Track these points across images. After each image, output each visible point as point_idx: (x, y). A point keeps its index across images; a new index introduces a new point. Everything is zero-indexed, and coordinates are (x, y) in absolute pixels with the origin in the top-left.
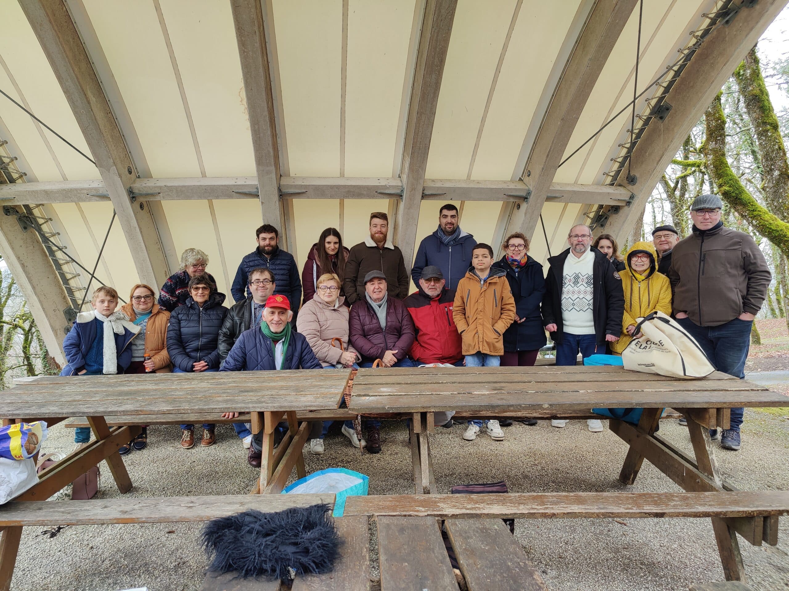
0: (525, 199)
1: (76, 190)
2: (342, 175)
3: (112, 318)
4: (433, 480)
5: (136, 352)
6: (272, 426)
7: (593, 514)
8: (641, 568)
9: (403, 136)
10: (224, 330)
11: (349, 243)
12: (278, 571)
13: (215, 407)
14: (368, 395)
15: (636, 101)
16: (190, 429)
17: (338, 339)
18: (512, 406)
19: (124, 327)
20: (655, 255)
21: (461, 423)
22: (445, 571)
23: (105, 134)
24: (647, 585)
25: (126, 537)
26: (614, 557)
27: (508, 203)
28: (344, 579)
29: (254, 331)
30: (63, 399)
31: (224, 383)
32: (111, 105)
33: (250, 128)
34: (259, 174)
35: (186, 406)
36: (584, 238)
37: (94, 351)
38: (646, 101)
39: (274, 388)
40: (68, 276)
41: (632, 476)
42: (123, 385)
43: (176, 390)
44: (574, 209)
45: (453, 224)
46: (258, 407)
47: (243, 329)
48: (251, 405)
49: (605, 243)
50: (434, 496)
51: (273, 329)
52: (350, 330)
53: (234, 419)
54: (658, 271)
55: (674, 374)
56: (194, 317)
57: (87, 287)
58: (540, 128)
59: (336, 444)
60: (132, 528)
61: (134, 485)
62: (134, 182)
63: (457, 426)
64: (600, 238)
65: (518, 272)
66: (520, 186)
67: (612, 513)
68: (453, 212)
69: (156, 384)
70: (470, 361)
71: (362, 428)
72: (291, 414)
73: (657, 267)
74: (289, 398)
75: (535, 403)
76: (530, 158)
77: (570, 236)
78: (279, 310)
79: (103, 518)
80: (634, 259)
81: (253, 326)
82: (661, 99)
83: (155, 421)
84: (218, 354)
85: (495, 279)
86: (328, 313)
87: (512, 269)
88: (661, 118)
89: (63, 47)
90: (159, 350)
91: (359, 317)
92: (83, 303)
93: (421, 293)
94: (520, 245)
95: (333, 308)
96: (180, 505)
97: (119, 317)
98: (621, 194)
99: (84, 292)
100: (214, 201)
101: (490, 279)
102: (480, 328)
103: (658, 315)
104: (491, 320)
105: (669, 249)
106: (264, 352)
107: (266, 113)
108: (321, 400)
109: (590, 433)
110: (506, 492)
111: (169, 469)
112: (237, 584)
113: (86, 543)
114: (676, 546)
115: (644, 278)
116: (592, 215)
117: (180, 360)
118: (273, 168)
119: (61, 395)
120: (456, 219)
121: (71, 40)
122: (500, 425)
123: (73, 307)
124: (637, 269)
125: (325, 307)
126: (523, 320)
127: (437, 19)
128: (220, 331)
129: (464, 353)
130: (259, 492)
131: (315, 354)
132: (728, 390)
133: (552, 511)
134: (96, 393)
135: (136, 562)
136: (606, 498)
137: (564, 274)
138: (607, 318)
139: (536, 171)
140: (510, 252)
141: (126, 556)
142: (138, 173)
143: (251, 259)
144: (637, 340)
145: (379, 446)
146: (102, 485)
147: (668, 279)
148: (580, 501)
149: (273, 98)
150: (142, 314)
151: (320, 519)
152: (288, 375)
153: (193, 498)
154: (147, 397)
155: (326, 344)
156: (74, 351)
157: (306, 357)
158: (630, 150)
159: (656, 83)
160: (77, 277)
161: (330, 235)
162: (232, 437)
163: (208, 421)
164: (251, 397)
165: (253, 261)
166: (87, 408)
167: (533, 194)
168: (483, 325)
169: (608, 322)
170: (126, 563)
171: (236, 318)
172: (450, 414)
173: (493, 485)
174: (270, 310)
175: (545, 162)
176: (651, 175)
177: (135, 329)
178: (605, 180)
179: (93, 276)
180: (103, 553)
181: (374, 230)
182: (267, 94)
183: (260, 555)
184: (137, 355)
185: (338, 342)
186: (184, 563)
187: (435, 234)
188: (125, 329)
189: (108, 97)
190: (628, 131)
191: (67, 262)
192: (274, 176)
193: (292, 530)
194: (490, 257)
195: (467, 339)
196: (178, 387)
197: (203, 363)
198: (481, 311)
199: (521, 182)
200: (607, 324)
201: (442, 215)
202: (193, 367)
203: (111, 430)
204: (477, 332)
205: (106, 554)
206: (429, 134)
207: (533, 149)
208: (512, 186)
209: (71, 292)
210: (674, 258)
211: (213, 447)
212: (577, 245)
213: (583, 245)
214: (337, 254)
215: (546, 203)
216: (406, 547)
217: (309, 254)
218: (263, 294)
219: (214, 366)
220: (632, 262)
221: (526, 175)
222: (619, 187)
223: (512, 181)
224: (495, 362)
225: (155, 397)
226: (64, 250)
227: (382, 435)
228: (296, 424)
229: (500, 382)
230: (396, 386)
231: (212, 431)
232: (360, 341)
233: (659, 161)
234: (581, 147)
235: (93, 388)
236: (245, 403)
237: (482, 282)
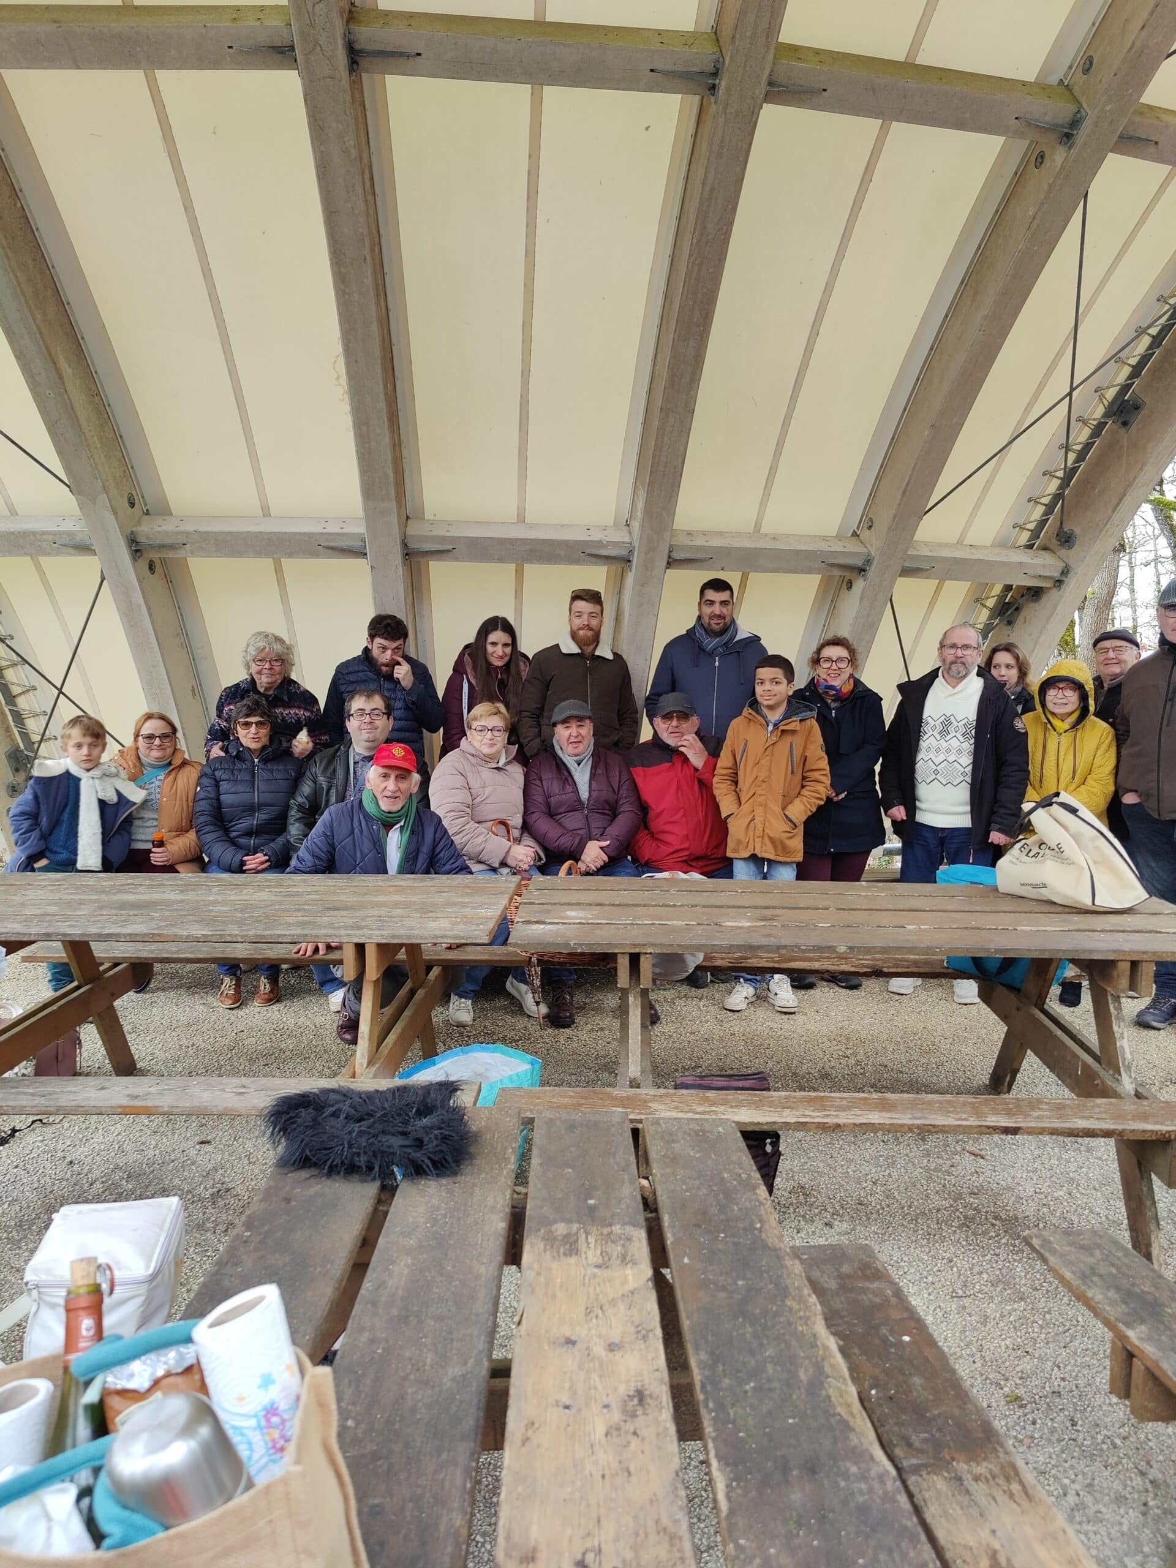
0: (861, 570)
1: (34, 533)
2: (521, 519)
3: (95, 773)
4: (649, 1068)
5: (141, 830)
6: (378, 967)
7: (902, 1126)
8: (993, 1225)
9: (636, 449)
10: (300, 799)
11: (530, 646)
12: (377, 1168)
13: (283, 933)
14: (544, 923)
15: (1075, 394)
16: (235, 975)
17: (503, 823)
18: (785, 947)
19: (117, 791)
20: (1090, 687)
21: (723, 982)
22: (626, 1181)
23: (88, 436)
24: (997, 1251)
25: (128, 1147)
26: (952, 1206)
27: (831, 578)
28: (474, 1185)
29: (349, 806)
30: (28, 912)
31: (298, 894)
32: (100, 380)
33: (351, 429)
34: (367, 515)
35: (234, 930)
36: (967, 652)
37: (64, 827)
38: (1096, 391)
39: (380, 905)
40: (16, 690)
41: (1008, 1079)
42: (125, 892)
43: (215, 902)
44: (957, 592)
45: (724, 618)
46: (355, 936)
47: (333, 799)
48: (343, 932)
49: (1003, 658)
50: (644, 1092)
51: (385, 805)
52: (525, 806)
53: (317, 957)
54: (1096, 714)
55: (1077, 902)
56: (244, 776)
57: (49, 712)
58: (893, 438)
59: (495, 1009)
60: (138, 1134)
61: (138, 1066)
62: (139, 522)
63: (716, 986)
64: (995, 651)
65: (837, 709)
66: (853, 547)
67: (934, 1126)
68: (724, 596)
69: (182, 892)
70: (741, 869)
71: (541, 981)
72: (414, 949)
73: (1092, 708)
74: (409, 923)
75: (823, 944)
76: (873, 495)
77: (942, 646)
78: (397, 773)
79: (100, 1104)
80: (1051, 694)
81: (351, 797)
82: (1125, 388)
83: (176, 956)
84: (288, 841)
85: (794, 724)
86: (487, 774)
87: (826, 703)
88: (1125, 424)
89: (16, 277)
90: (181, 830)
91: (541, 780)
92: (42, 740)
93: (657, 741)
94: (840, 659)
95: (495, 765)
96: (223, 1090)
97: (108, 773)
98: (1044, 566)
99: (43, 720)
100: (285, 562)
101: (784, 722)
102: (759, 812)
103: (1061, 799)
104: (781, 798)
105: (1121, 674)
106: (367, 845)
107: (382, 405)
108: (461, 927)
109: (955, 1006)
110: (768, 1089)
111: (199, 1041)
112: (317, 1184)
113: (60, 1154)
114: (1061, 1193)
115: (1067, 727)
116: (991, 603)
117: (220, 851)
118: (393, 505)
119: (23, 904)
120: (730, 607)
121: (30, 262)
122: (793, 986)
123: (22, 747)
124: (1057, 710)
125: (482, 763)
126: (843, 796)
127: (699, 241)
128: (292, 801)
129: (729, 854)
130: (354, 1076)
131: (458, 847)
132: (1160, 932)
133: (836, 1121)
134: (81, 903)
135: (147, 1187)
136: (930, 1103)
137: (925, 715)
138: (995, 801)
139: (884, 518)
140: (822, 672)
141: (129, 1176)
142: (146, 505)
143: (351, 669)
144: (1023, 842)
145: (571, 1015)
146: (84, 1064)
147: (1112, 731)
148: (884, 1106)
149: (397, 374)
150: (153, 767)
151: (443, 1101)
152: (409, 883)
153: (244, 1080)
154: (167, 913)
155: (482, 828)
156: (26, 825)
157: (441, 855)
158: (1066, 481)
159: (1116, 357)
160: (31, 693)
161: (496, 629)
162: (310, 992)
163: (269, 959)
164: (347, 918)
165: (355, 672)
166: (70, 926)
167: (875, 562)
168: (765, 806)
169: (995, 809)
170: (130, 1187)
171: (321, 779)
172: (694, 961)
173: (745, 1077)
174: (381, 770)
175: (899, 505)
176: (1101, 531)
177: (136, 795)
178: (1016, 539)
179: (61, 692)
180: (90, 1171)
181: (578, 622)
182: (384, 370)
183: (350, 1146)
184: (143, 837)
185: (503, 827)
186: (228, 1190)
187: (691, 632)
188: (119, 794)
189: (93, 365)
190: (1061, 447)
191: (14, 665)
192: (394, 519)
193: (399, 1115)
194: (785, 682)
195: (736, 829)
196: (220, 898)
197: (260, 857)
198: (763, 781)
199: (854, 539)
200: (993, 812)
201: (704, 601)
202: (243, 863)
203: (101, 968)
204: (753, 819)
205: (96, 1173)
206: (682, 449)
207: (879, 479)
208: (838, 547)
209: (18, 718)
210: (1125, 692)
211: (275, 1007)
212: (952, 663)
213: (963, 663)
214: (507, 665)
215: (900, 579)
216: (573, 1149)
217: (456, 663)
218: (371, 735)
219: (280, 863)
220: (1048, 698)
221: (866, 526)
222: (1043, 552)
223: (839, 537)
224: (787, 874)
225: (181, 913)
226: (7, 642)
227: (579, 998)
228: (422, 971)
229: (774, 908)
230: (594, 907)
231: (274, 980)
232: (543, 825)
233: (1118, 504)
234: (969, 477)
235: (76, 894)
236: (333, 928)
237: (770, 728)
